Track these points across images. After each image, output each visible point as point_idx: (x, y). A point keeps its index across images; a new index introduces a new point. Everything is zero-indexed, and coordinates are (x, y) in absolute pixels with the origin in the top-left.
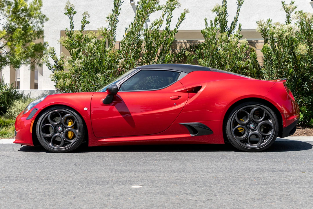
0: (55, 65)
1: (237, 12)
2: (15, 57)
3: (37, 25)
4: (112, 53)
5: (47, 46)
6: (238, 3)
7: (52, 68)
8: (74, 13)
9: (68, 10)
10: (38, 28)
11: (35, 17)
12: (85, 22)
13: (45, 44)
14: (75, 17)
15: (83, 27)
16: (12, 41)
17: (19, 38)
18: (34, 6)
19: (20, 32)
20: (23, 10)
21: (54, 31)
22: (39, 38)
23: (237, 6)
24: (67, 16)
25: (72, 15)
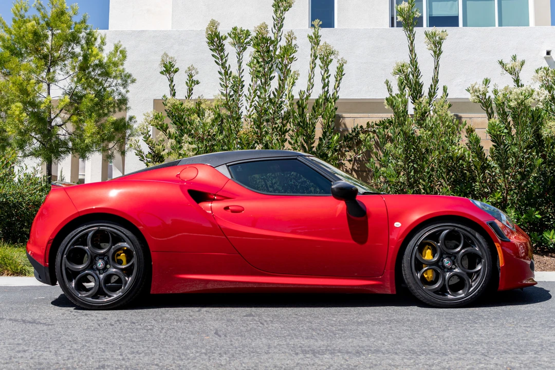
0: (150, 153)
1: (436, 68)
2: (84, 140)
3: (117, 89)
4: (244, 133)
5: (134, 122)
6: (433, 54)
7: (145, 158)
8: (176, 71)
9: (165, 66)
10: (120, 94)
11: (115, 77)
12: (192, 83)
13: (131, 118)
14: (176, 77)
15: (190, 91)
16: (79, 114)
17: (91, 110)
18: (113, 60)
19: (92, 100)
20: (96, 65)
21: (144, 100)
22: (120, 110)
23: (432, 59)
24: (165, 76)
25: (172, 74)
